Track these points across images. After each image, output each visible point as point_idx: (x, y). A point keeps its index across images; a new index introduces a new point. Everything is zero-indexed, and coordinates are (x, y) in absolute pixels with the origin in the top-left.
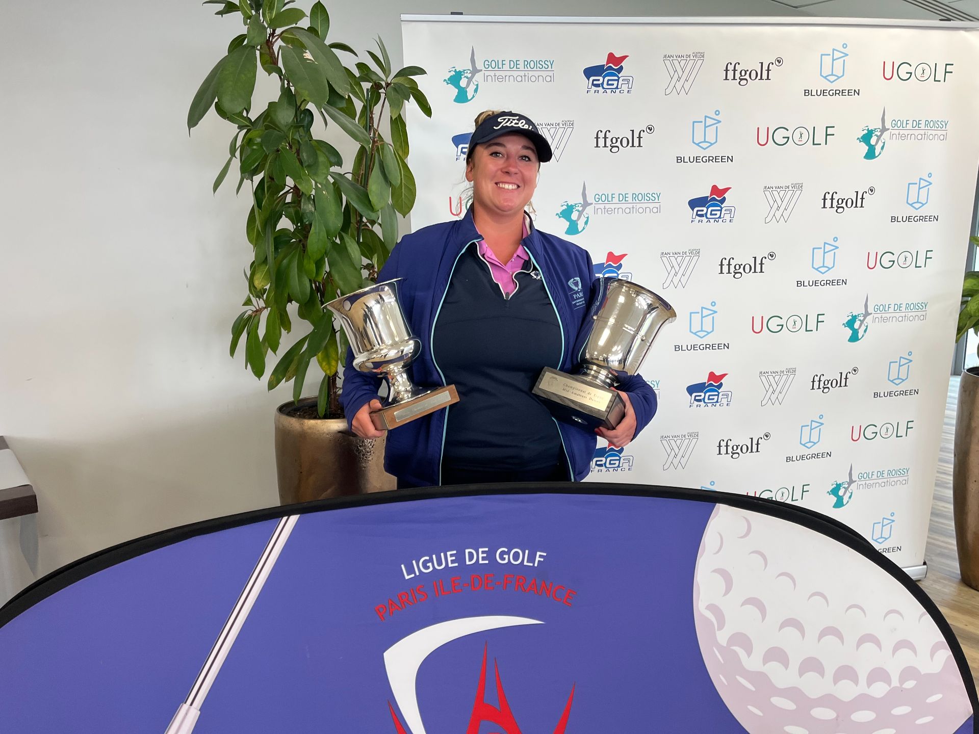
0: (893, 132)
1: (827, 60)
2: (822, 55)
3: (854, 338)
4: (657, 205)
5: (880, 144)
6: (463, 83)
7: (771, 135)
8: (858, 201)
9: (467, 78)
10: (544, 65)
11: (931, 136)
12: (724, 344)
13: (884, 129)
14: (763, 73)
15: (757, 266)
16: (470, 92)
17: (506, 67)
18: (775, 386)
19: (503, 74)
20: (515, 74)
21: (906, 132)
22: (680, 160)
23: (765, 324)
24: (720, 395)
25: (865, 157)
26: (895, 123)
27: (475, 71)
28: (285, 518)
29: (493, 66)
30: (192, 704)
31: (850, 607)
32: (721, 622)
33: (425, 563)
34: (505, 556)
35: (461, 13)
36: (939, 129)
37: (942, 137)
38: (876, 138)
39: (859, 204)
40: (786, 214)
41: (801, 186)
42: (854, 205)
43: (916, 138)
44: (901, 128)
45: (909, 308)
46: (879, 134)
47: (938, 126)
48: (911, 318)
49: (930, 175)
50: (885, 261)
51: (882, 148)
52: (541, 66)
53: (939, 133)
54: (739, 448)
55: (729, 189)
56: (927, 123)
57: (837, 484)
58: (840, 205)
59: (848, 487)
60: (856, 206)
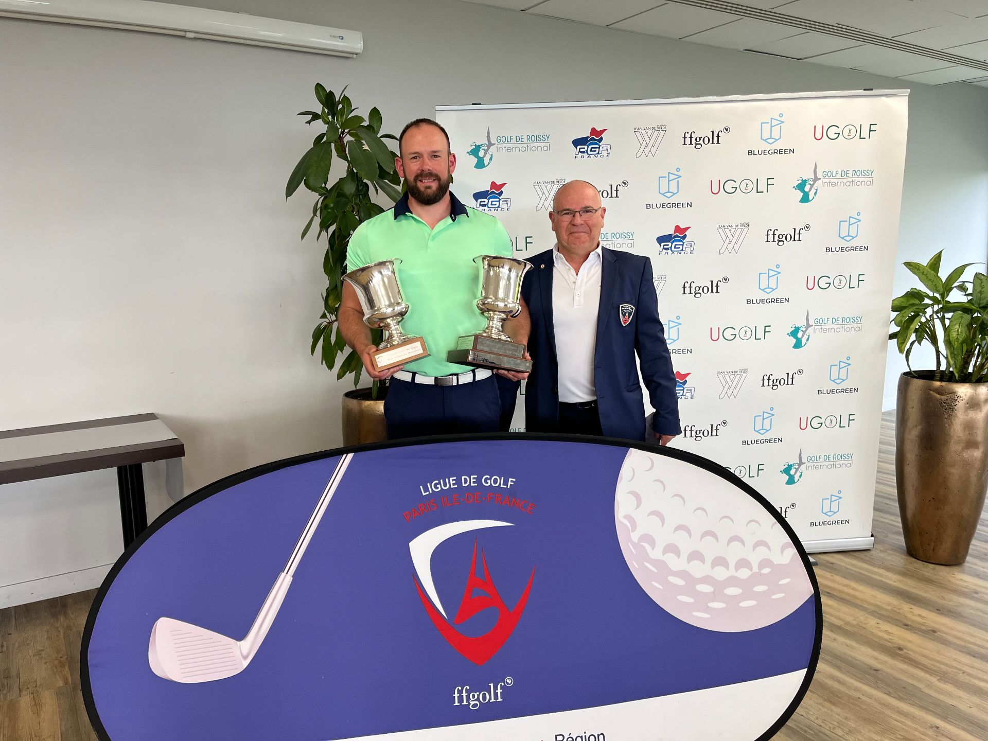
0: (824, 181)
1: (767, 127)
2: (762, 123)
3: (798, 345)
4: (632, 241)
5: (813, 191)
6: (481, 154)
7: (722, 186)
8: (796, 236)
9: (484, 150)
10: (542, 138)
11: (858, 183)
12: (688, 350)
13: (816, 179)
14: (714, 139)
15: (714, 288)
16: (486, 161)
17: (514, 141)
18: (730, 383)
19: (511, 146)
20: (520, 146)
21: (836, 181)
22: (648, 206)
23: (721, 333)
24: (685, 389)
25: (800, 202)
26: (825, 174)
27: (490, 144)
28: (345, 455)
29: (504, 140)
30: (287, 573)
31: (722, 518)
32: (634, 527)
33: (436, 485)
34: (488, 481)
35: (480, 104)
36: (866, 176)
37: (869, 183)
38: (809, 186)
39: (797, 238)
40: (736, 247)
41: (748, 225)
42: (793, 239)
43: (845, 184)
44: (831, 177)
45: (845, 321)
46: (812, 183)
47: (864, 174)
48: (848, 330)
49: (859, 214)
50: (823, 283)
51: (815, 194)
52: (540, 140)
53: (866, 180)
54: (702, 432)
55: (689, 228)
56: (854, 172)
57: (788, 465)
58: (781, 239)
59: (799, 468)
60: (794, 240)
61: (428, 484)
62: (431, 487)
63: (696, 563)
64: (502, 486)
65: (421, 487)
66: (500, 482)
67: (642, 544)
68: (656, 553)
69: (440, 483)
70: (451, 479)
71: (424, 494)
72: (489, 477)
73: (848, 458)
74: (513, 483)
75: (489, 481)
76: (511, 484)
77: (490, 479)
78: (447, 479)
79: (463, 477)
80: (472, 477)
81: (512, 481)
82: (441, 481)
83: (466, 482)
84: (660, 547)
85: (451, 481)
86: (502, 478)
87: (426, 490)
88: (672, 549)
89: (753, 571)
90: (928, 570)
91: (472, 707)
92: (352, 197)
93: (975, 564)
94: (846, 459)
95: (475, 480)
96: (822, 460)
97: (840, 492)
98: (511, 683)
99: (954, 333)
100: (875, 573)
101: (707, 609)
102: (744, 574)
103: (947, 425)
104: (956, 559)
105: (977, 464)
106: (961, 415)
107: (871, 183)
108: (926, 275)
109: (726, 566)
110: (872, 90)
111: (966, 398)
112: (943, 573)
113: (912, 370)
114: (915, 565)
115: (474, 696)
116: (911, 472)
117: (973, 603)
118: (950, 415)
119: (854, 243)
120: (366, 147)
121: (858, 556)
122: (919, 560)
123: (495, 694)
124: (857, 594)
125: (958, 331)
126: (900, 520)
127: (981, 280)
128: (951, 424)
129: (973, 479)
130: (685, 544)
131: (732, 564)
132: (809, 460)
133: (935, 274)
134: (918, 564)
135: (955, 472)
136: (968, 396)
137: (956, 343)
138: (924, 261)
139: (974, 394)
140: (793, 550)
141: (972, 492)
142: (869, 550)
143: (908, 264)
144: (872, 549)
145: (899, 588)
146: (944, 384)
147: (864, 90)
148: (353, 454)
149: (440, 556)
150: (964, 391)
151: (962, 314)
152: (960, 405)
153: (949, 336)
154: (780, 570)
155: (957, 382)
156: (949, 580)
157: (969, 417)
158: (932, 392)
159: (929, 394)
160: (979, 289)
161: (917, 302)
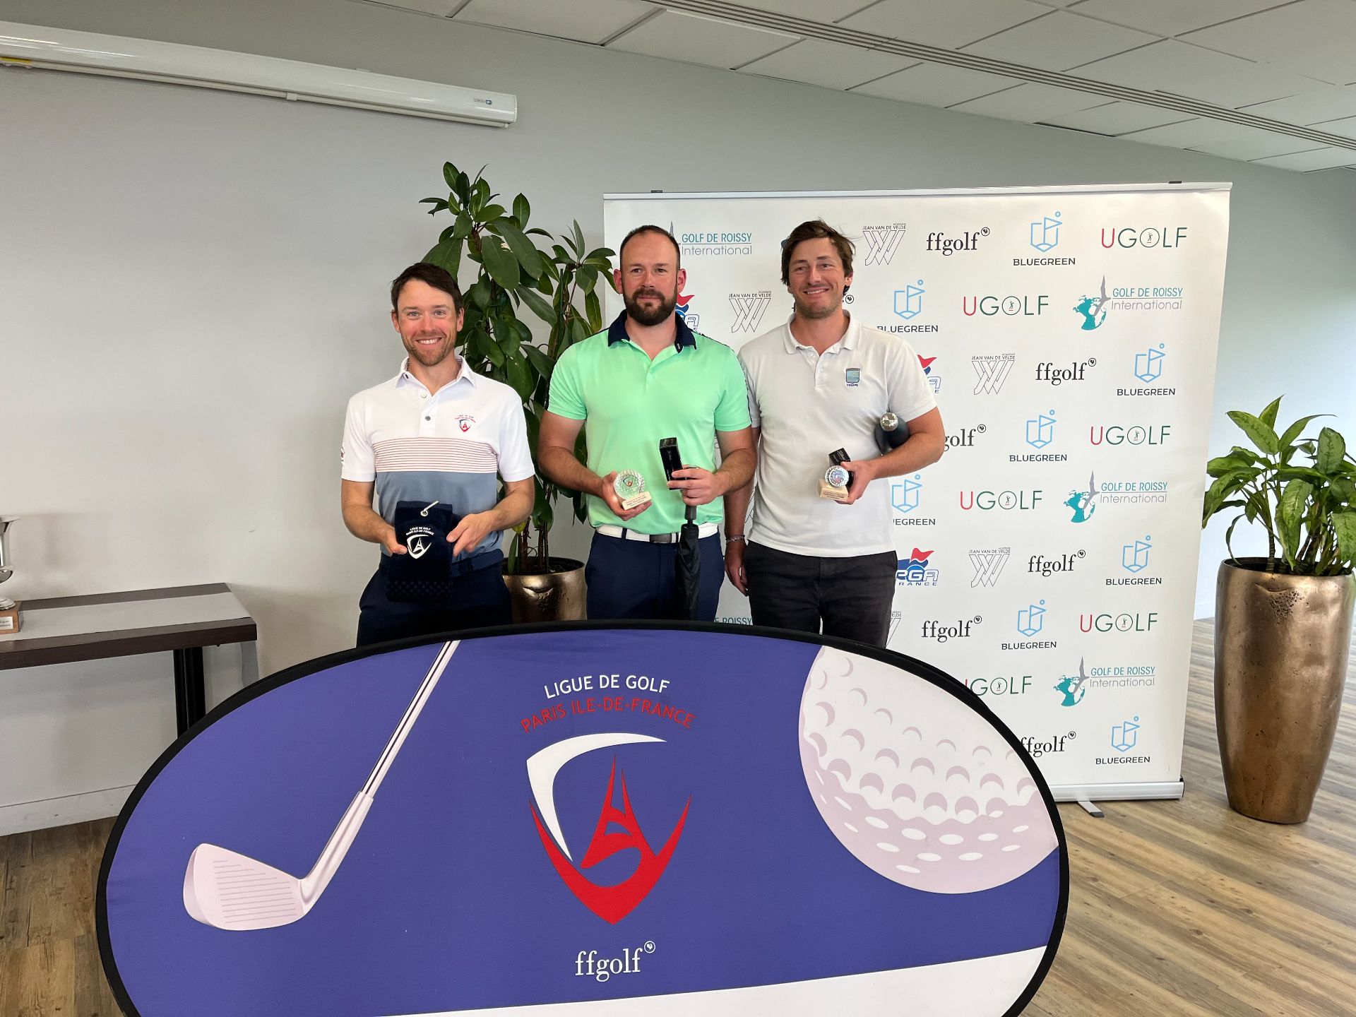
0: (1115, 301)
1: (1038, 230)
2: (1032, 224)
3: (1079, 517)
5: (1100, 314)
7: (978, 305)
8: (1077, 373)
10: (742, 238)
11: (1161, 306)
12: (930, 520)
13: (1104, 299)
14: (969, 242)
15: (966, 439)
17: (704, 241)
18: (987, 566)
19: (701, 247)
20: (713, 247)
23: (975, 499)
24: (926, 573)
25: (1082, 328)
26: (1117, 292)
28: (448, 643)
29: (691, 240)
30: (367, 793)
31: (942, 742)
32: (824, 748)
33: (565, 685)
34: (633, 682)
35: (661, 192)
36: (1172, 296)
37: (1175, 306)
38: (1095, 308)
39: (1078, 376)
40: (997, 385)
41: (1013, 357)
42: (1072, 377)
43: (1143, 306)
44: (1125, 297)
45: (1144, 488)
46: (1098, 303)
47: (1169, 294)
48: (1147, 499)
49: (1162, 346)
50: (1113, 436)
51: (1103, 318)
52: (738, 240)
53: (1172, 301)
54: (947, 631)
55: (934, 358)
56: (1156, 291)
57: (1065, 679)
58: (1057, 377)
59: (1080, 683)
60: (1075, 378)
61: (555, 684)
62: (559, 688)
63: (904, 800)
64: (651, 689)
65: (546, 687)
66: (650, 685)
67: (834, 772)
68: (850, 786)
69: (570, 683)
70: (585, 678)
71: (549, 697)
72: (635, 677)
73: (1148, 672)
74: (666, 687)
75: (637, 683)
76: (663, 688)
77: (637, 680)
78: (580, 679)
79: (601, 677)
80: (613, 676)
81: (664, 684)
82: (573, 680)
83: (604, 683)
84: (856, 777)
85: (585, 680)
86: (653, 679)
87: (552, 691)
88: (872, 780)
89: (979, 814)
90: (1254, 829)
91: (600, 978)
92: (486, 309)
93: (1321, 824)
94: (1145, 674)
95: (616, 681)
96: (1112, 673)
97: (1136, 719)
98: (652, 949)
99: (1288, 508)
100: (1180, 831)
101: (916, 862)
102: (967, 817)
103: (1280, 633)
104: (1294, 816)
105: (1322, 687)
106: (1301, 620)
107: (1179, 306)
108: (1256, 429)
109: (944, 805)
110: (1180, 182)
111: (1306, 597)
112: (1276, 834)
113: (1235, 557)
114: (1238, 822)
115: (602, 964)
116: (1234, 694)
117: (1308, 876)
118: (1283, 619)
119: (1156, 384)
120: (505, 245)
121: (1161, 807)
122: (1244, 815)
123: (630, 963)
124: (1151, 857)
125: (1294, 505)
126: (1219, 758)
127: (1329, 437)
128: (1285, 631)
129: (1317, 708)
130: (892, 775)
131: (951, 805)
132: (1094, 674)
133: (1269, 428)
134: (1242, 821)
135: (1293, 699)
136: (1308, 593)
137: (1291, 522)
138: (1256, 411)
139: (1317, 592)
140: (1034, 789)
141: (1315, 723)
142: (1177, 799)
143: (1233, 415)
144: (1181, 798)
145: (1209, 851)
146: (1275, 576)
147: (1170, 183)
148: (459, 641)
149: (566, 778)
150: (1304, 586)
151: (1301, 483)
152: (1299, 605)
153: (1282, 513)
154: (1015, 814)
155: (1296, 573)
156: (1281, 845)
157: (1310, 622)
158: (1260, 587)
159: (1256, 590)
160: (1326, 450)
161: (1243, 465)
